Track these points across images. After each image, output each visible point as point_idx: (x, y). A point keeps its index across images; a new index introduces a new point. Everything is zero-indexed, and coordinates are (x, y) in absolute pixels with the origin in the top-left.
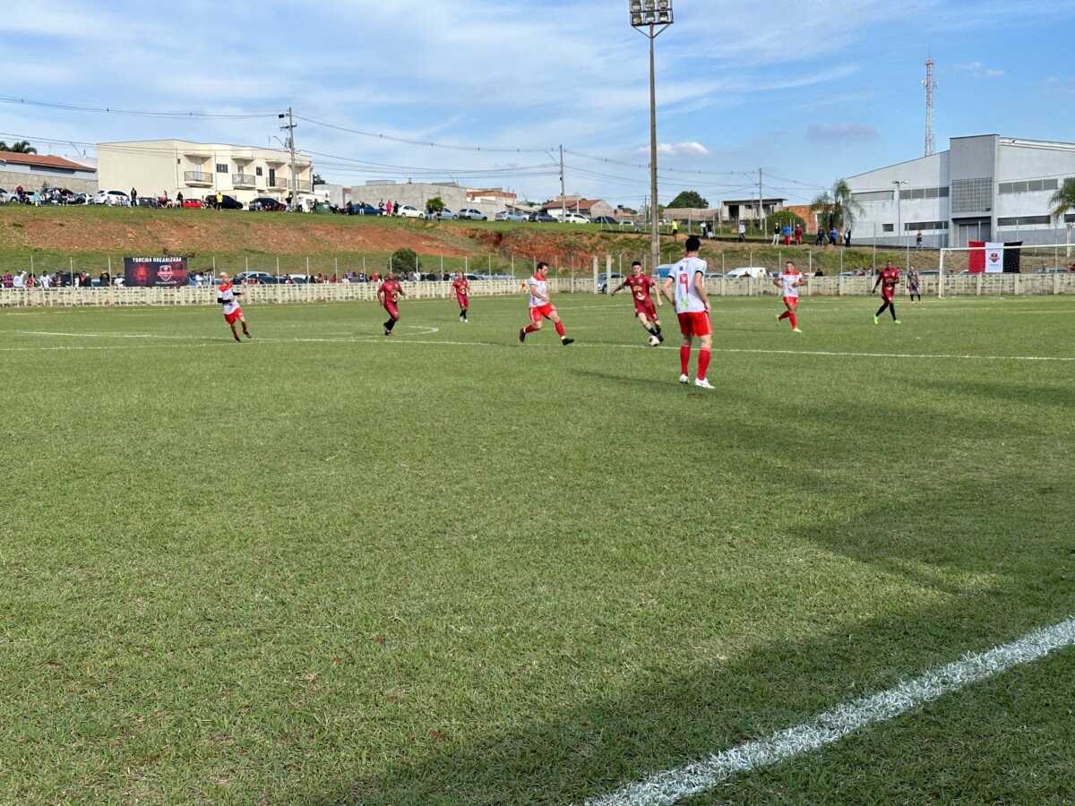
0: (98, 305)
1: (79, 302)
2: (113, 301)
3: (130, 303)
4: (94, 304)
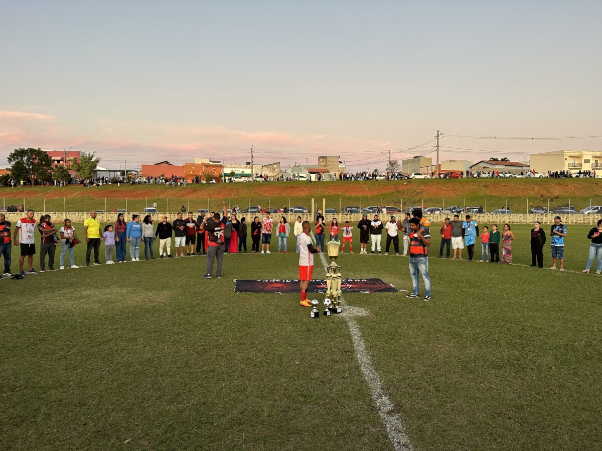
3: (517, 222)
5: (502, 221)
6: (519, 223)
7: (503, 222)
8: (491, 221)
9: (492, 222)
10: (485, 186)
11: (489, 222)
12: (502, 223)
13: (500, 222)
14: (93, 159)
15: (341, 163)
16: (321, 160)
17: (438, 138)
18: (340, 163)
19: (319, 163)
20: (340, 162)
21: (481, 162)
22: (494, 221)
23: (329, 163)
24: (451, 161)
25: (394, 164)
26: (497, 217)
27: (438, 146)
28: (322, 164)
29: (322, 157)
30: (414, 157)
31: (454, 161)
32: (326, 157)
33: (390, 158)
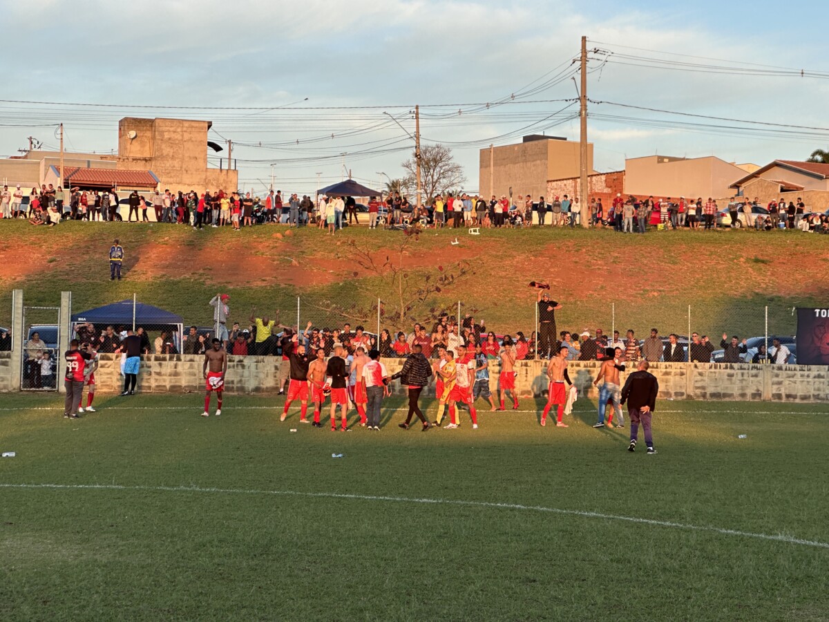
0: (738, 399)
1: (698, 392)
2: (769, 392)
3: (804, 398)
4: (730, 395)
5: (749, 391)
6: (812, 401)
7: (754, 395)
8: (710, 390)
9: (713, 395)
10: (757, 261)
11: (704, 395)
12: (749, 398)
13: (743, 395)
15: (218, 148)
16: (132, 134)
17: (583, 68)
18: (211, 151)
19: (122, 146)
20: (211, 144)
21: (775, 164)
22: (719, 390)
23: (167, 150)
24: (661, 159)
25: (435, 161)
26: (730, 376)
27: (583, 98)
28: (135, 150)
29: (138, 123)
30: (526, 139)
31: (672, 159)
32: (150, 123)
33: (417, 136)
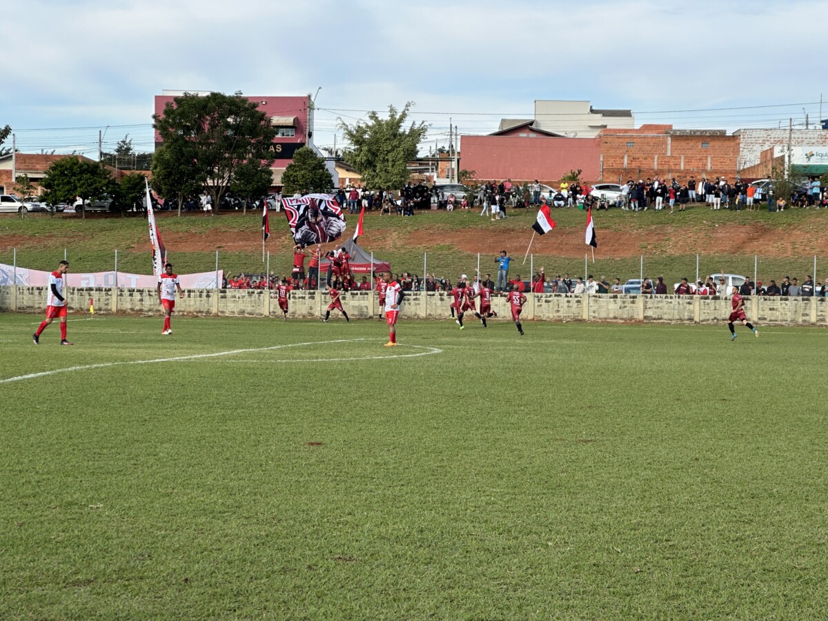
14: (405, 127)
